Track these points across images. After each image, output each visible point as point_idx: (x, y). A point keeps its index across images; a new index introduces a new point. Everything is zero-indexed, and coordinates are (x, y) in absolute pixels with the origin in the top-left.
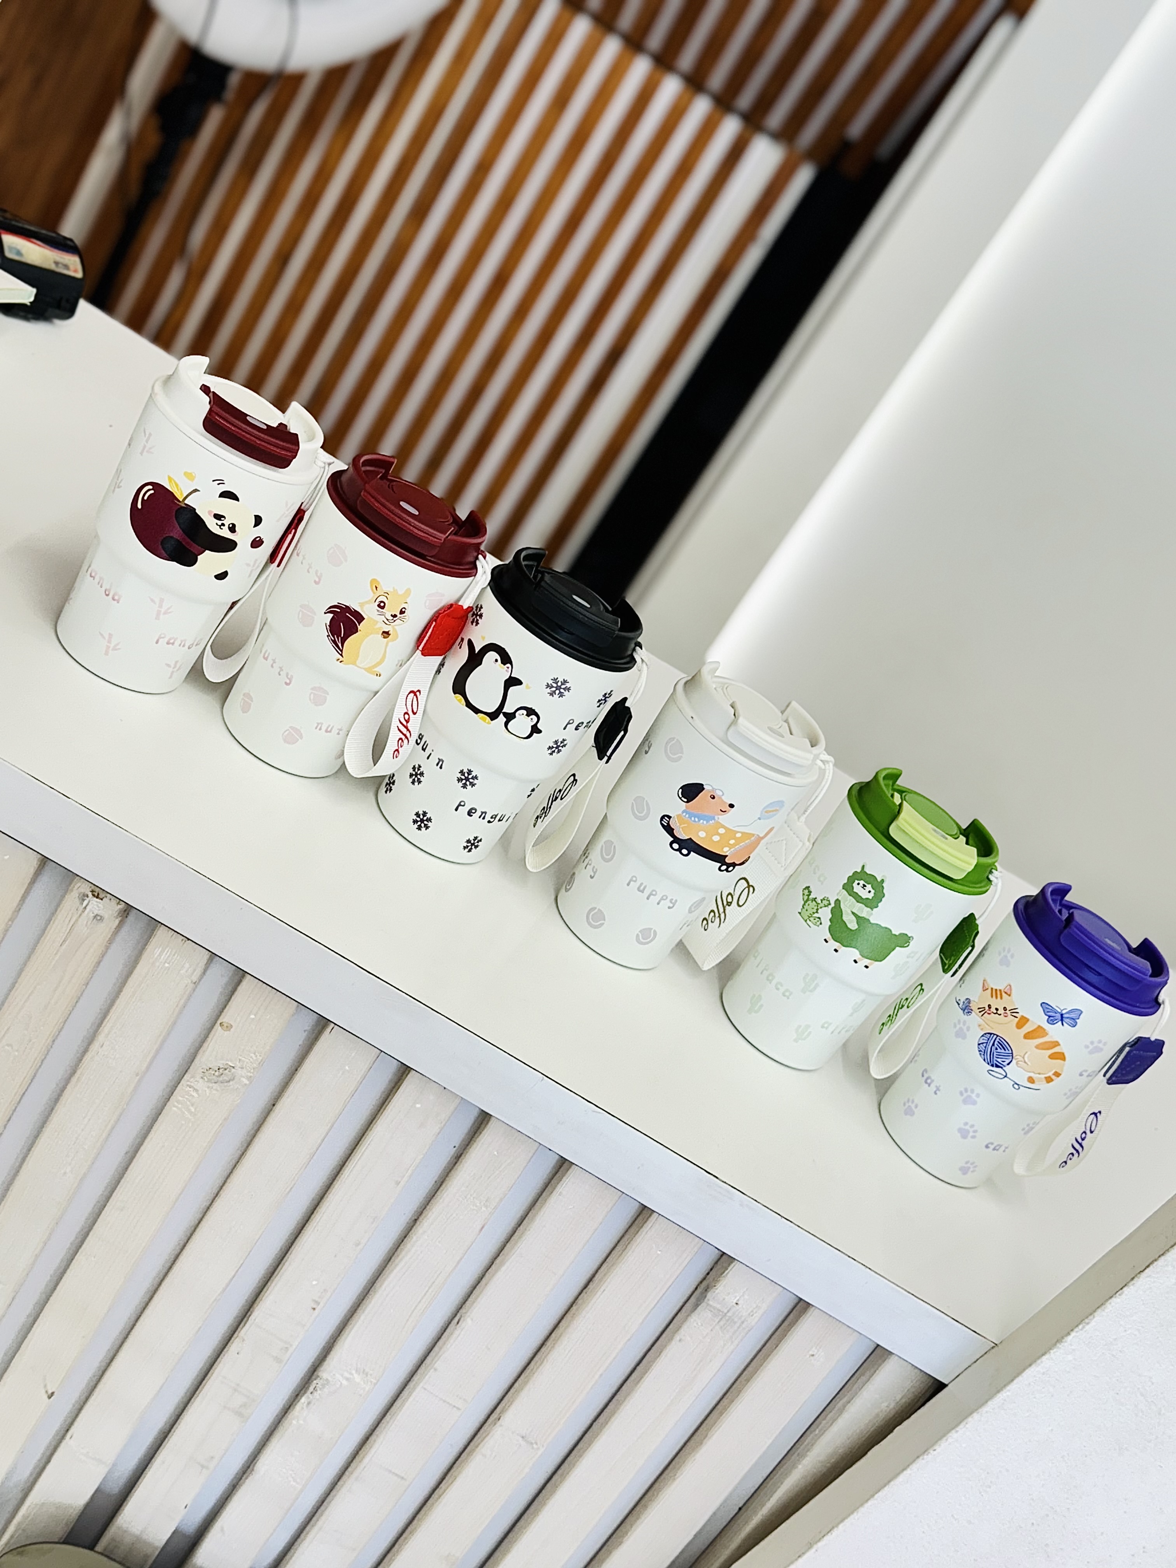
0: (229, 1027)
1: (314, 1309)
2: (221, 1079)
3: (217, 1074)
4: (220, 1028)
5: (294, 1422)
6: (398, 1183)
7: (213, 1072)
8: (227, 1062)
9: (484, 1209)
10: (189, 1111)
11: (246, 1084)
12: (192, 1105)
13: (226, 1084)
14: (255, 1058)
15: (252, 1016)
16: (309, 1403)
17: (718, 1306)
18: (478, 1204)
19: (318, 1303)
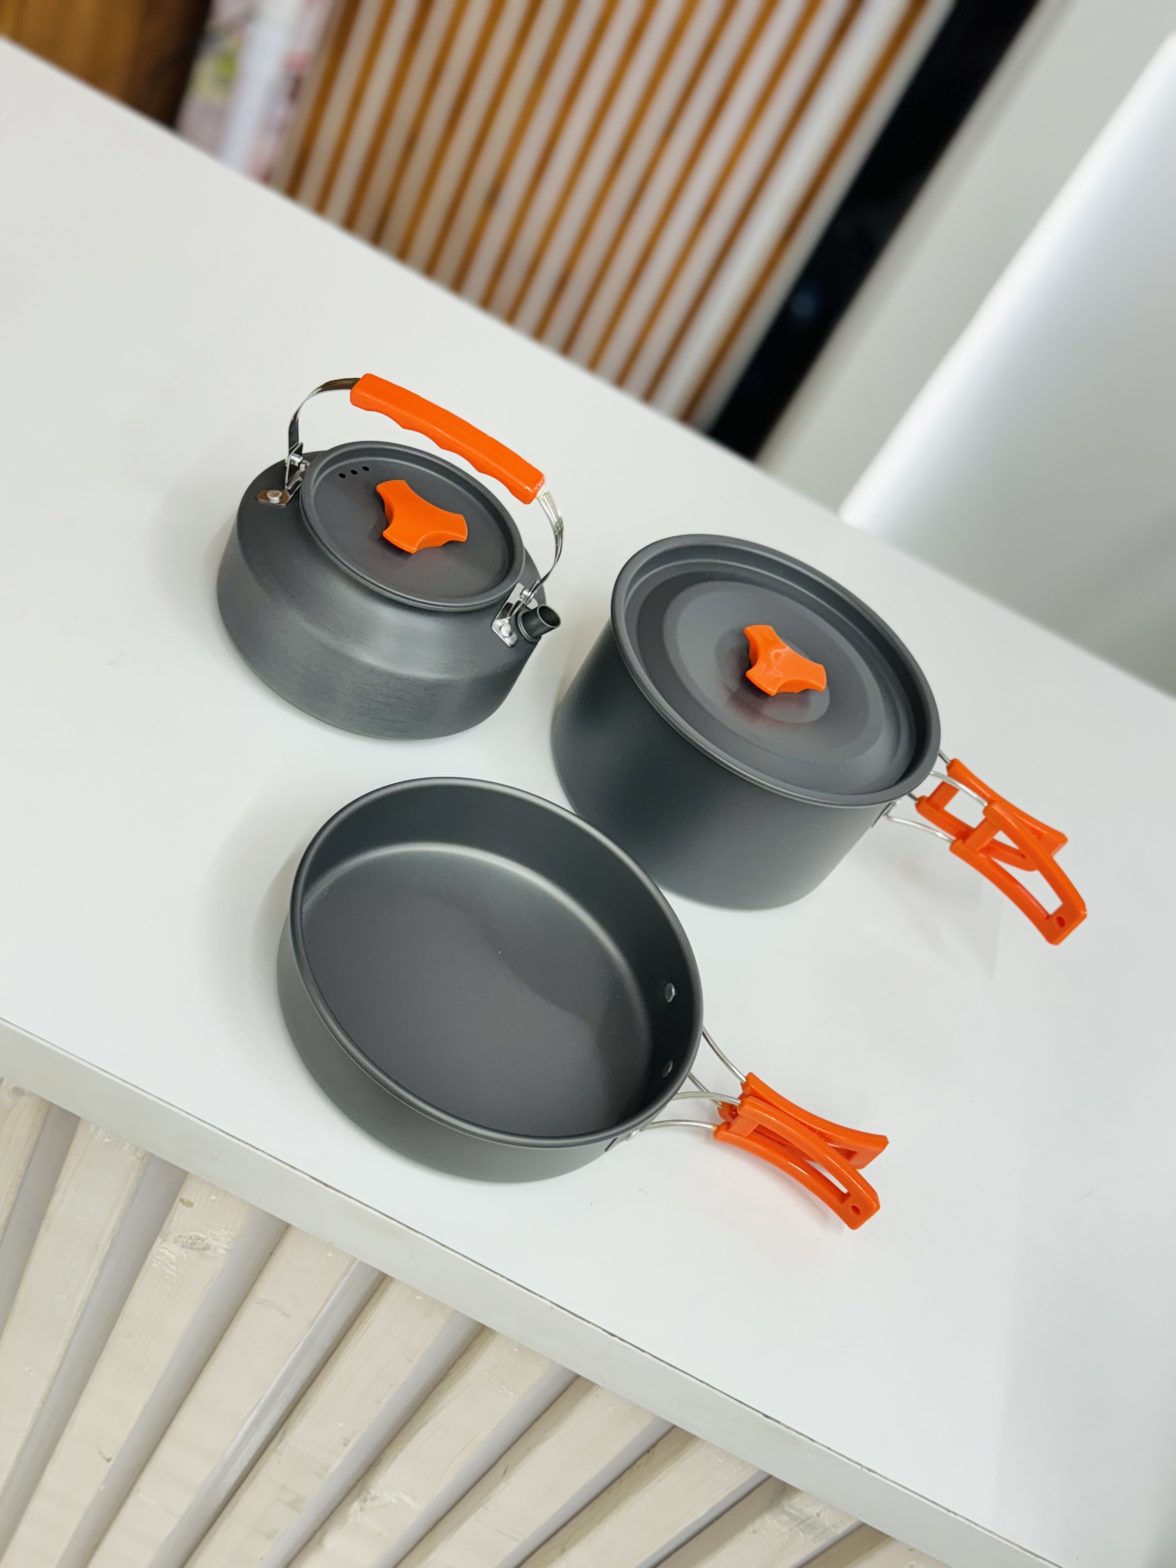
0: (190, 1204)
1: (346, 1445)
2: (195, 1246)
3: (190, 1241)
4: (180, 1204)
5: (351, 1520)
6: (410, 1360)
7: (185, 1240)
8: (197, 1234)
9: (512, 1394)
10: (173, 1270)
11: (223, 1255)
12: (172, 1263)
13: (201, 1252)
14: (227, 1233)
15: (213, 1197)
16: (362, 1509)
17: (795, 1513)
18: (505, 1389)
19: (349, 1441)
